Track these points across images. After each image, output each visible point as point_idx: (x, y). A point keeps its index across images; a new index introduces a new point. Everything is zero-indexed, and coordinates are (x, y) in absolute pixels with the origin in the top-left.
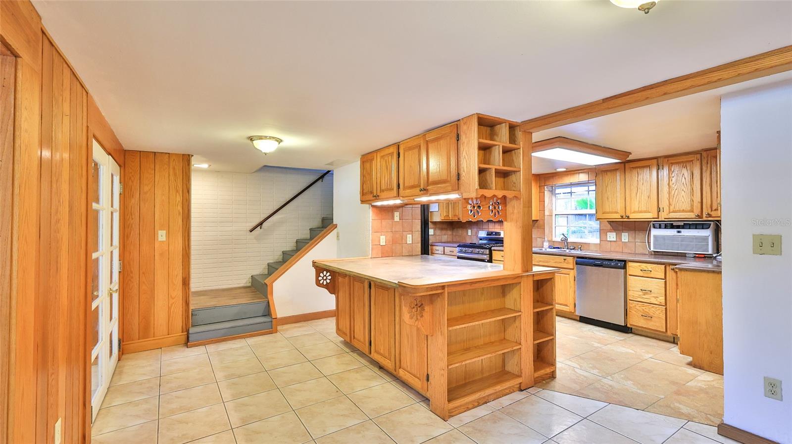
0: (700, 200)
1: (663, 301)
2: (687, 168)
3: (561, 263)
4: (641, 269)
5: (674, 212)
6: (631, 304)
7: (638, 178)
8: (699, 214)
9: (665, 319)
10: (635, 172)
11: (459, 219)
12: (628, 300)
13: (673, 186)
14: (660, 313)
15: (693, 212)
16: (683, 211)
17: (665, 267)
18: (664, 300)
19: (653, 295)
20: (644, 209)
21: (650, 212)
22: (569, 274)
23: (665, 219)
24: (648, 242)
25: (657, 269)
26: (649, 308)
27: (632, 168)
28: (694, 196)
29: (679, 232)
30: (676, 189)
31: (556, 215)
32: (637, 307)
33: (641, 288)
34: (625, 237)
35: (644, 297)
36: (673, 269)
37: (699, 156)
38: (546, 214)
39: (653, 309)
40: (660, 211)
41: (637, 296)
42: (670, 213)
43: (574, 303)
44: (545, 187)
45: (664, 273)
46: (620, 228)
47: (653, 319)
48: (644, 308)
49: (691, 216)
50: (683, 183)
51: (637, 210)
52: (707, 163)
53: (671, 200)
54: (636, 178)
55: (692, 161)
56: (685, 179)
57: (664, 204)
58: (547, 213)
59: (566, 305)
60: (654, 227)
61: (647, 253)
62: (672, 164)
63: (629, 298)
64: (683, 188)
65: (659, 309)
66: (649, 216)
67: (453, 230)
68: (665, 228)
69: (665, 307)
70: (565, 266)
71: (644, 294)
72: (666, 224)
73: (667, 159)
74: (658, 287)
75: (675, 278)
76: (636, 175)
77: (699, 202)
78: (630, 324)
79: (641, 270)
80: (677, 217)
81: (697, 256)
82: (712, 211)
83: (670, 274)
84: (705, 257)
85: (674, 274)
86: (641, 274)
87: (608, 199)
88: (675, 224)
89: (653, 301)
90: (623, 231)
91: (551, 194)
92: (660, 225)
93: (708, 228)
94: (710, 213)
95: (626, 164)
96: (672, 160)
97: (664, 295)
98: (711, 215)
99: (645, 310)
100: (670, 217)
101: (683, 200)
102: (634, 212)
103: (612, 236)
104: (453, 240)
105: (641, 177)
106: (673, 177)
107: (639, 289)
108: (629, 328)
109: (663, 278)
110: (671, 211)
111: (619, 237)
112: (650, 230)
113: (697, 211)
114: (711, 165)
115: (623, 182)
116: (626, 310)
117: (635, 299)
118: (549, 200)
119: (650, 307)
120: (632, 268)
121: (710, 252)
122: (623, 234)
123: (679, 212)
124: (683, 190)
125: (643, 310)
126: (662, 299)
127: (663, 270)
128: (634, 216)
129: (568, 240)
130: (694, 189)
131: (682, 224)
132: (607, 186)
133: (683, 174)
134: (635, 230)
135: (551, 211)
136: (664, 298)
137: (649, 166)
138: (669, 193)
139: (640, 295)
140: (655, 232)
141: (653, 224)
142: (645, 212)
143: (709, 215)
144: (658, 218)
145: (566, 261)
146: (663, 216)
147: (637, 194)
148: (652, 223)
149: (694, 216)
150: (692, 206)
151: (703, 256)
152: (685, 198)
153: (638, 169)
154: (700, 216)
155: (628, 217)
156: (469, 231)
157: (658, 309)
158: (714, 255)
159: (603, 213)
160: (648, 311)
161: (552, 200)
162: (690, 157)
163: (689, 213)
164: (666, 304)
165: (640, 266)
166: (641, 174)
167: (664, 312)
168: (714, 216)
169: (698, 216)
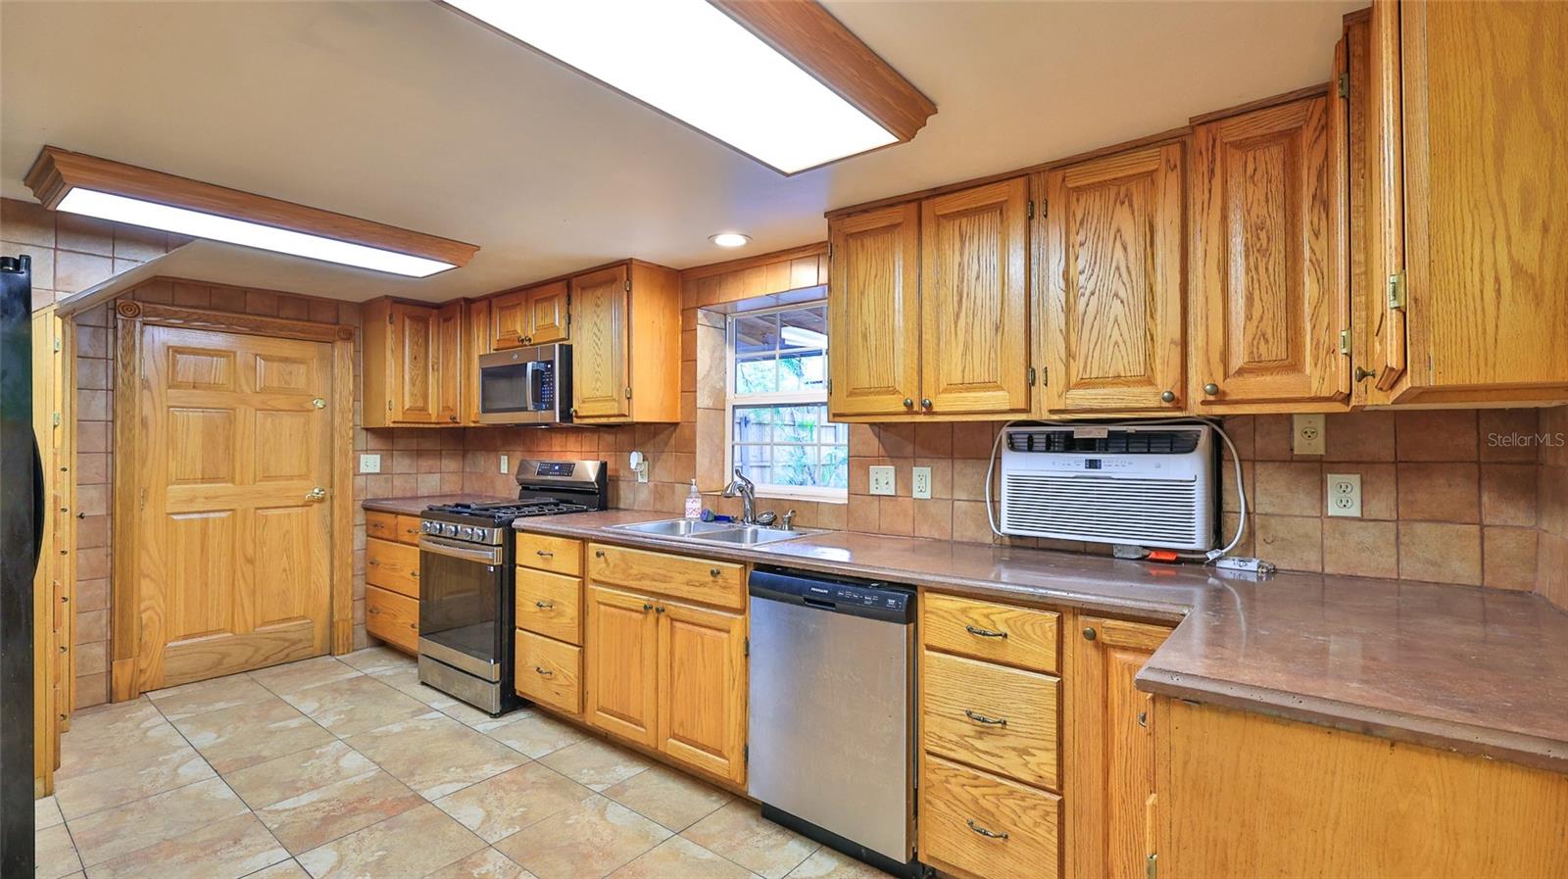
0: (1177, 335)
1: (1050, 772)
2: (1131, 205)
3: (703, 585)
4: (970, 623)
5: (1084, 384)
6: (933, 771)
7: (962, 255)
8: (1177, 394)
9: (1056, 851)
10: (951, 230)
11: (453, 419)
12: (922, 752)
13: (1082, 278)
14: (1037, 825)
15: (1149, 381)
16: (1118, 380)
17: (1060, 622)
18: (1054, 770)
19: (1011, 741)
20: (980, 374)
21: (1000, 388)
22: (728, 632)
23: (1052, 412)
24: (993, 501)
25: (1028, 628)
26: (997, 796)
27: (945, 216)
28: (1158, 316)
29: (1093, 464)
30: (1093, 294)
31: (735, 407)
32: (956, 790)
33: (970, 707)
34: (923, 481)
35: (978, 744)
36: (1092, 636)
37: (1175, 152)
38: (699, 404)
39: (1011, 802)
40: (1033, 384)
41: (955, 738)
42: (1068, 387)
43: (742, 745)
44: (700, 314)
45: (1054, 646)
46: (909, 449)
47: (1009, 844)
48: (976, 792)
49: (1145, 399)
50: (1118, 268)
51: (957, 378)
52: (1212, 172)
53: (1073, 338)
54: (957, 253)
55: (1151, 173)
56: (1125, 249)
57: (1050, 355)
58: (703, 400)
59: (719, 754)
60: (1013, 447)
61: (989, 540)
62: (1079, 190)
63: (927, 743)
64: (1117, 286)
65: (1034, 807)
66: (996, 402)
67: (464, 456)
68: (1048, 449)
69: (1058, 798)
70: (715, 595)
71: (980, 735)
72: (1048, 436)
73: (1060, 174)
74: (1030, 709)
75: (1097, 673)
76: (957, 246)
77: (1172, 342)
78: (930, 857)
79: (970, 630)
80: (1095, 405)
81: (1153, 555)
82: (1226, 376)
83: (1079, 652)
84: (1178, 561)
85: (1094, 656)
86: (969, 644)
87: (865, 337)
88: (1081, 432)
89: (1012, 764)
90: (916, 459)
91: (720, 339)
92: (1030, 439)
93: (1191, 450)
94: (1221, 386)
95: (924, 203)
96: (1077, 178)
97: (1054, 746)
98: (1224, 393)
99: (982, 801)
100: (1070, 404)
101: (1116, 335)
102: (951, 388)
103: (883, 479)
104: (462, 489)
105: (971, 249)
106: (1082, 244)
107: (958, 711)
108: (924, 866)
109: (1052, 668)
110: (1074, 380)
111: (904, 480)
112: (998, 458)
113: (1166, 380)
114: (1225, 183)
115: (914, 277)
116: (916, 791)
117: (944, 752)
118: (712, 358)
119: (999, 790)
120: (939, 615)
121: (1198, 543)
122: (916, 470)
123: (1104, 385)
124: (1116, 295)
125: (976, 801)
126: (1044, 763)
127: (1052, 635)
128: (952, 405)
129: (756, 489)
130: (1159, 289)
131: (1100, 433)
132: (862, 293)
133: (1119, 231)
134: (952, 457)
135: (720, 394)
136: (1051, 757)
137: (999, 209)
138: (1068, 310)
139: (962, 737)
140: (1016, 465)
141: (1010, 436)
142: (985, 386)
143: (1218, 395)
144: (1027, 411)
145: (720, 580)
146: (1047, 403)
147: (958, 316)
148: (1005, 430)
149: (1154, 402)
150: (1149, 357)
151: (1172, 557)
152: (1124, 326)
153: (964, 221)
154: (1177, 401)
155: (929, 409)
156: (504, 459)
157: (1029, 802)
158: (1211, 556)
159: (851, 394)
160: (993, 809)
161: (723, 358)
162: (1147, 161)
163: (1137, 390)
164: (1061, 786)
165: (964, 611)
166: (972, 238)
167: (1054, 818)
168: (1234, 397)
169: (1172, 399)
